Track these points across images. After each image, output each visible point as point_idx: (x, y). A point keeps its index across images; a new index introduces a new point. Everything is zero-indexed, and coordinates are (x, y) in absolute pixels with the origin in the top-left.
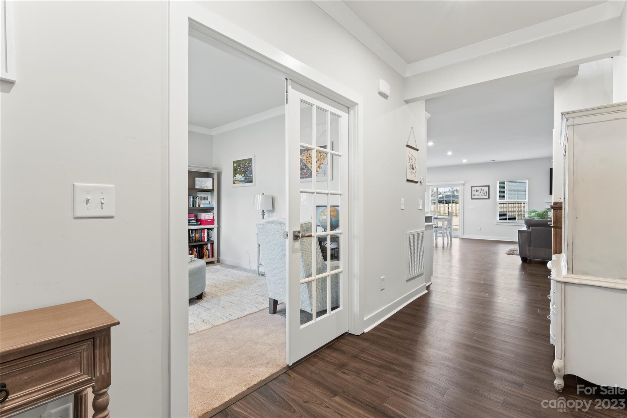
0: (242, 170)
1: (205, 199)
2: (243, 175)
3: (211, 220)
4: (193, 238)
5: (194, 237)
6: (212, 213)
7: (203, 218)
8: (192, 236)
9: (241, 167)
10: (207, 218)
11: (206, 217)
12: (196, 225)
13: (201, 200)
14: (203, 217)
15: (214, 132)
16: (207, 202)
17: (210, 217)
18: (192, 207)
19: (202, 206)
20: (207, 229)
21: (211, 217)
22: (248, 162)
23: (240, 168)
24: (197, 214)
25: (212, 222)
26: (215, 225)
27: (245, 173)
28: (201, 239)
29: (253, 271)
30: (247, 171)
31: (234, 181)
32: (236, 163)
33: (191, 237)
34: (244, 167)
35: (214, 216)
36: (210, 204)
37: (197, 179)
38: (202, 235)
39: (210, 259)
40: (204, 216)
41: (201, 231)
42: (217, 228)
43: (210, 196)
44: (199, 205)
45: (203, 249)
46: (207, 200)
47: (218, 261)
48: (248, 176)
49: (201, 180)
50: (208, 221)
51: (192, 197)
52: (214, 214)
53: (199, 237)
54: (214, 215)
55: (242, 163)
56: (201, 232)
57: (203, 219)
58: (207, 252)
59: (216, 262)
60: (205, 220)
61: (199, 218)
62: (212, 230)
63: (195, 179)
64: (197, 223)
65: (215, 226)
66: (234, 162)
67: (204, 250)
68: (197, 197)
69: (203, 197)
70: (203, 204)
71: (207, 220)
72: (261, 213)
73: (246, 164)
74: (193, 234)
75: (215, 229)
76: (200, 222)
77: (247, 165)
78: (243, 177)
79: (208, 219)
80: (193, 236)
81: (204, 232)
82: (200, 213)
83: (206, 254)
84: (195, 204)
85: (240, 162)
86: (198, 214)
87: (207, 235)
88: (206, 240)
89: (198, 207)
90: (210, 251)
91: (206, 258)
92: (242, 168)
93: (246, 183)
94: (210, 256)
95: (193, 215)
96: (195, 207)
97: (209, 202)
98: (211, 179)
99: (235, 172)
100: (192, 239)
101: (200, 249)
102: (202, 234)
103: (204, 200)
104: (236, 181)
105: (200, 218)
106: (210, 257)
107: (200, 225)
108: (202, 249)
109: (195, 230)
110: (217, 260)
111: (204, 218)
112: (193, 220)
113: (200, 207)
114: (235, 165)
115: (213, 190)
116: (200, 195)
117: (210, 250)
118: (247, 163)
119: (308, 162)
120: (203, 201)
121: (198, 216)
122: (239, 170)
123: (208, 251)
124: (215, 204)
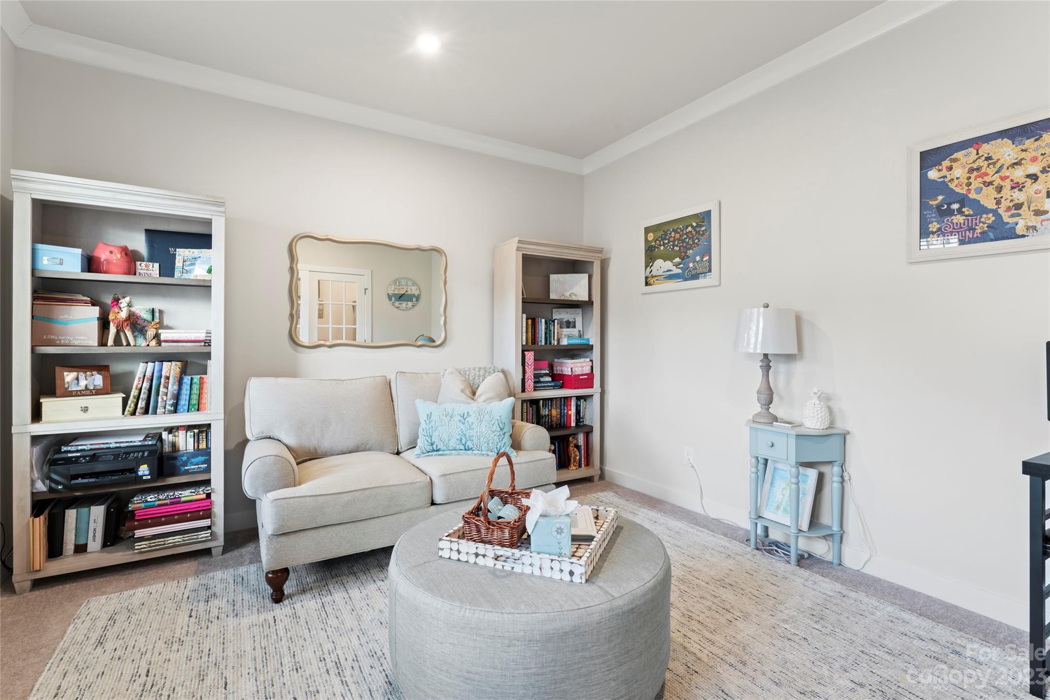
0: (674, 246)
1: (570, 324)
2: (677, 260)
3: (586, 377)
4: (547, 420)
5: (548, 415)
6: (588, 360)
7: (568, 371)
8: (544, 413)
9: (672, 239)
10: (578, 371)
11: (577, 369)
12: (554, 387)
13: (561, 327)
14: (570, 369)
15: (588, 167)
16: (574, 332)
17: (584, 368)
18: (543, 344)
19: (565, 342)
20: (575, 398)
21: (587, 370)
22: (694, 224)
23: (667, 241)
24: (554, 361)
25: (588, 381)
26: (594, 387)
27: (686, 253)
28: (563, 420)
29: (730, 532)
30: (689, 249)
31: (646, 278)
32: (652, 232)
33: (543, 417)
34: (679, 240)
35: (592, 367)
36: (581, 337)
37: (553, 277)
38: (566, 411)
39: (583, 472)
40: (572, 367)
41: (563, 401)
42: (599, 394)
43: (581, 318)
44: (558, 340)
45: (568, 446)
46: (574, 327)
47: (602, 477)
48: (694, 261)
49: (562, 280)
50: (581, 377)
51: (543, 320)
52: (591, 361)
53: (559, 416)
54: (592, 364)
55: (675, 227)
56: (563, 403)
57: (570, 374)
58: (577, 453)
59: (596, 478)
60: (575, 376)
61: (557, 370)
62: (585, 400)
63: (548, 278)
64: (555, 382)
65: (596, 390)
66: (647, 230)
67: (571, 449)
68: (554, 321)
69: (566, 321)
70: (566, 337)
71: (579, 375)
72: (760, 364)
73: (690, 229)
74: (547, 410)
75: (594, 396)
76: (560, 380)
77: (690, 232)
78: (677, 265)
79: (580, 373)
80: (547, 413)
81: (569, 403)
82: (559, 359)
83: (575, 458)
84: (550, 337)
85: (666, 228)
86: (556, 360)
87: (575, 411)
88: (573, 424)
89: (556, 344)
90: (583, 451)
91: (574, 468)
92: (674, 241)
93: (686, 280)
94: (583, 462)
95: (546, 363)
96: (550, 343)
97: (579, 331)
98: (586, 276)
99: (651, 255)
100: (545, 422)
101: (561, 444)
102: (564, 409)
103: (568, 327)
104: (653, 277)
105: (562, 370)
106: (583, 466)
107: (562, 387)
108: (565, 444)
109: (551, 399)
110: (599, 472)
111: (572, 371)
112: (546, 375)
113: (560, 344)
114: (651, 236)
115: (590, 303)
116: (561, 315)
117: (583, 447)
118: (692, 226)
119: (976, 184)
120: (566, 331)
121: (555, 365)
122: (662, 248)
123: (579, 451)
124: (593, 338)
